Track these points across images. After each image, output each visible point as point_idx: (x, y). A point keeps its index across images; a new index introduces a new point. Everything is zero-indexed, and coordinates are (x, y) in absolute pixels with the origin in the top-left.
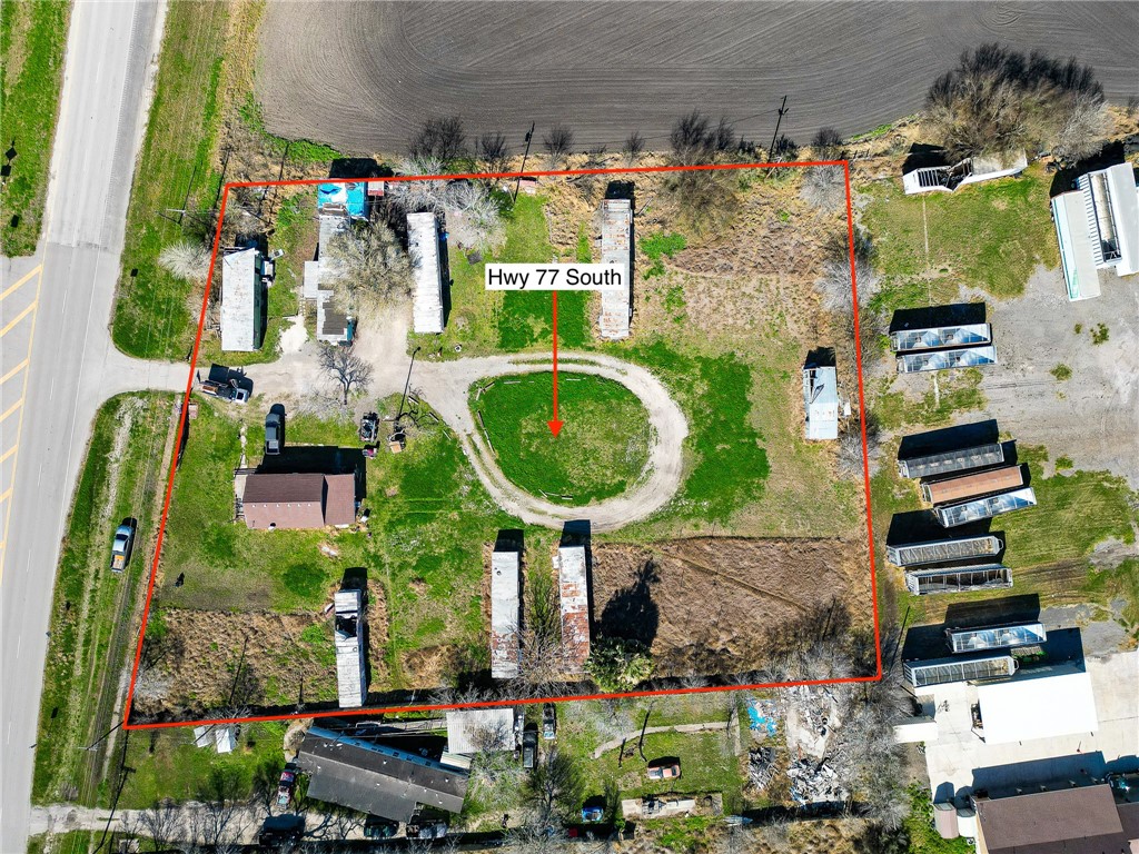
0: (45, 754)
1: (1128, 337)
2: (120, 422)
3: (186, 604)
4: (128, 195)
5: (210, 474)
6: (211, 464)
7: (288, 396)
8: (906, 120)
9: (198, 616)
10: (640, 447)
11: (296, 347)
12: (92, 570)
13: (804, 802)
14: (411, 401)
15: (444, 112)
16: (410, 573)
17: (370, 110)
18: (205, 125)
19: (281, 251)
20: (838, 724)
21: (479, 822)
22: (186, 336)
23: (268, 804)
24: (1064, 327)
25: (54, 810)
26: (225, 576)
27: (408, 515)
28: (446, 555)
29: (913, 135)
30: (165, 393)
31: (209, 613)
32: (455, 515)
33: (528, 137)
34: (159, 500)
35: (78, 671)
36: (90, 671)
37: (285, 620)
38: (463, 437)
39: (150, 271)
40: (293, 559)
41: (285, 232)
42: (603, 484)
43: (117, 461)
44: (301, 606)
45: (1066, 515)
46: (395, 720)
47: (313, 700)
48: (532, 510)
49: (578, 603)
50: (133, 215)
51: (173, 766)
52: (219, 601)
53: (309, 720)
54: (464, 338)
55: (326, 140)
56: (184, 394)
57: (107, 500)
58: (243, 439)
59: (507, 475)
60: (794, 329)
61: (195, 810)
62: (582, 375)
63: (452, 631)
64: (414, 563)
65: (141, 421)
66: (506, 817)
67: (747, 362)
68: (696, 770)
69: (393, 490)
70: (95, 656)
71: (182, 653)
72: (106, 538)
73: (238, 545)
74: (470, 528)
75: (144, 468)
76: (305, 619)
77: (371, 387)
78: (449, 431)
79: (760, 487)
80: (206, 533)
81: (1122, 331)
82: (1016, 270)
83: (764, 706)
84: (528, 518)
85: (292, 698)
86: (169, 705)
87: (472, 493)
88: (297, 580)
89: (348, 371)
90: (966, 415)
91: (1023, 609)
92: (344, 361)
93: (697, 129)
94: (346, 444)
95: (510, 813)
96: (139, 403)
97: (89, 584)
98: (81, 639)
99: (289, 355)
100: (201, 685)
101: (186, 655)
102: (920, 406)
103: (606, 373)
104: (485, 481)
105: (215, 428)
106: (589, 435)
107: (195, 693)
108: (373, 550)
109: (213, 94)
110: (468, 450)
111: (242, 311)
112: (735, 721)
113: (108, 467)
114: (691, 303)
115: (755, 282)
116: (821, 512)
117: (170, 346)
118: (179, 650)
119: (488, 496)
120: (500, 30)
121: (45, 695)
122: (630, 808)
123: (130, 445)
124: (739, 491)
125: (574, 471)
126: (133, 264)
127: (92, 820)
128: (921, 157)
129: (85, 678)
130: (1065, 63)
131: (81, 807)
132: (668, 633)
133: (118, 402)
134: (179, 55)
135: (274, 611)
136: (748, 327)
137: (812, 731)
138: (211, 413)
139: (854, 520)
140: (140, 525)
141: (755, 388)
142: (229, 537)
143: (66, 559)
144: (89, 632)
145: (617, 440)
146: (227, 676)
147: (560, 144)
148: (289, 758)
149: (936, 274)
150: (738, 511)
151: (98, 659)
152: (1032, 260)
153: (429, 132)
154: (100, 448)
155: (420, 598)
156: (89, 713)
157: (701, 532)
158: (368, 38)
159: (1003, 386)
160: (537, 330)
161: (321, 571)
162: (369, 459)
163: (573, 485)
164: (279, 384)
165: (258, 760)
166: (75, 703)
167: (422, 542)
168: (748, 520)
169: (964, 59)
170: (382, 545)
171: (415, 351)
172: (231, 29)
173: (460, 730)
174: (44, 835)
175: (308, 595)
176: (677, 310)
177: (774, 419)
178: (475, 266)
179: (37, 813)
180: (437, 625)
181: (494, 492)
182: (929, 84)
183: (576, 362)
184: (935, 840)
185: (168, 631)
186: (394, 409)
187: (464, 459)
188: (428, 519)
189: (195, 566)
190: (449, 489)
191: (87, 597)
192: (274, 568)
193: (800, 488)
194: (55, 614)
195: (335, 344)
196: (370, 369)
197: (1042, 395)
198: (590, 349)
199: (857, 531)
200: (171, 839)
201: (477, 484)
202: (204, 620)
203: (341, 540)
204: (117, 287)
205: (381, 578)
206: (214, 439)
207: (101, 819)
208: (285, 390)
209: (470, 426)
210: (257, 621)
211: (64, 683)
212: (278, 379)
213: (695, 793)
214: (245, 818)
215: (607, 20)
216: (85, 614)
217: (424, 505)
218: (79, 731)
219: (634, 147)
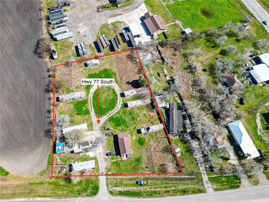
0: (194, 192)
1: (78, 29)
2: (115, 190)
3: (152, 166)
4: (61, 199)
5: (123, 166)
6: (121, 167)
7: (104, 153)
8: (45, 61)
9: (154, 162)
10: (105, 88)
11: (93, 153)
12: (149, 190)
13: (159, 55)
14: (102, 128)
15: (42, 133)
16: (136, 122)
17: (41, 148)
18: (45, 184)
19: (73, 161)
20: (145, 53)
21: (179, 101)
22: (93, 178)
23: (189, 140)
24: (78, 37)
25: (206, 187)
26: (144, 158)
27: (125, 124)
28: (131, 116)
29: (47, 59)
30: (107, 180)
31: (153, 160)
32: (123, 116)
33: (48, 117)
34: (130, 177)
35: (173, 188)
36: (173, 185)
37: (151, 144)
38: (108, 117)
39: (79, 190)
40: (138, 144)
41: (69, 161)
42: (113, 92)
43: (124, 189)
44: (147, 141)
45: (106, 32)
46: (164, 119)
47: (165, 135)
48: (120, 103)
49: (134, 91)
50: (66, 197)
51: (187, 161)
52: (150, 158)
53: (169, 135)
54: (88, 121)
55: (48, 156)
56: (106, 176)
57: (133, 189)
58: (114, 161)
59: (114, 108)
60: (81, 69)
61: (195, 155)
62: (93, 99)
63: (145, 112)
64: (134, 121)
65: (114, 185)
66: (176, 97)
67: (88, 75)
68: (159, 70)
69: (120, 128)
70: (169, 185)
71: (163, 164)
72: (142, 188)
73: (137, 157)
74: (125, 113)
75: (125, 182)
76: (149, 140)
77: (100, 136)
78: (107, 120)
79: (109, 69)
80: (136, 164)
81: (78, 30)
82: (69, 43)
83: (145, 63)
84: (121, 103)
85: (166, 139)
86: (175, 165)
87: (118, 114)
88: (142, 143)
89: (97, 142)
90: (93, 45)
91: (122, 35)
92: (95, 143)
93: (46, 90)
94: (112, 139)
95: (175, 96)
96: (110, 186)
97: (153, 190)
98: (166, 189)
99: (95, 154)
100: (168, 158)
101: (163, 163)
102: (92, 51)
103: (92, 95)
104: (116, 112)
105: (113, 167)
106: (104, 96)
107: (171, 160)
108: (133, 129)
109: (37, 184)
110: (110, 116)
111: (86, 164)
112: (149, 66)
113: (125, 191)
114: (78, 85)
115: (74, 76)
116: (112, 61)
117: (96, 182)
118: (163, 165)
119: (118, 111)
120: (26, 126)
121: (181, 195)
122: (168, 78)
123: (120, 186)
124: (110, 72)
125: (111, 97)
126: (77, 195)
127: (205, 178)
128: (52, 57)
129: (175, 187)
130: (36, 43)
131: (203, 180)
132: (137, 78)
133: (110, 191)
134: (28, 193)
135: (149, 146)
136: (81, 76)
137: (147, 56)
138: (110, 169)
139: (112, 56)
140: (137, 180)
141: (92, 73)
142: (136, 159)
143: (148, 196)
144: (164, 187)
145: (104, 92)
146: (165, 154)
147: (49, 112)
148: (178, 137)
149: (71, 53)
150: (114, 72)
151: (169, 184)
152: (68, 42)
153: (47, 136)
154: (121, 194)
155: (140, 119)
156: (182, 183)
157: (118, 76)
158: (26, 151)
159: (88, 42)
160: (85, 108)
161: (139, 138)
162: (114, 134)
163: (114, 97)
164: (102, 155)
165: (180, 143)
166: (181, 187)
167: (129, 120)
168: (115, 70)
169: (35, 55)
170: (131, 128)
171: (92, 130)
172: (23, 182)
173: (161, 105)
174: (212, 188)
175: (144, 140)
176: (80, 87)
177: (97, 69)
178: (73, 122)
179: (208, 191)
180: (145, 115)
181: (117, 110)
182: (39, 59)
183: (90, 101)
184: (159, 38)
185: (159, 169)
186: (104, 131)
187: (112, 116)
188: (125, 120)
189: (144, 166)
190: (118, 118)
191: (156, 190)
192: (140, 148)
193: (108, 64)
194: (162, 196)
195: (91, 145)
196: (96, 138)
197: (88, 37)
198: (88, 99)
199: (114, 55)
200: (203, 159)
201: (116, 113)
202: (155, 161)
203: (132, 136)
204: (83, 197)
205: (138, 126)
206: (115, 167)
207: (204, 175)
208: (103, 154)
209: (105, 116)
210: (152, 149)
211: (177, 191)
212: (100, 156)
213: (162, 70)
214: (193, 144)
215: (25, 107)
216: (160, 189)
217: (122, 122)
218: (187, 185)
219: (50, 99)
